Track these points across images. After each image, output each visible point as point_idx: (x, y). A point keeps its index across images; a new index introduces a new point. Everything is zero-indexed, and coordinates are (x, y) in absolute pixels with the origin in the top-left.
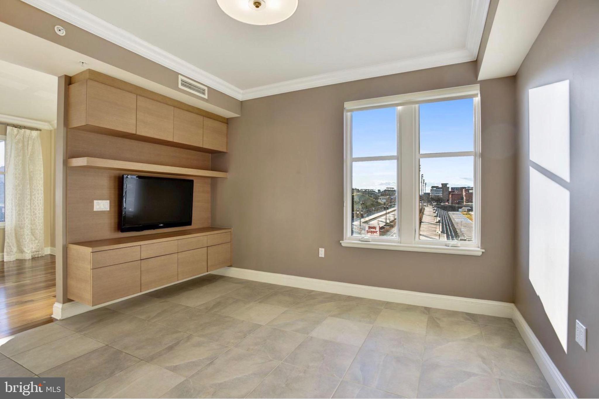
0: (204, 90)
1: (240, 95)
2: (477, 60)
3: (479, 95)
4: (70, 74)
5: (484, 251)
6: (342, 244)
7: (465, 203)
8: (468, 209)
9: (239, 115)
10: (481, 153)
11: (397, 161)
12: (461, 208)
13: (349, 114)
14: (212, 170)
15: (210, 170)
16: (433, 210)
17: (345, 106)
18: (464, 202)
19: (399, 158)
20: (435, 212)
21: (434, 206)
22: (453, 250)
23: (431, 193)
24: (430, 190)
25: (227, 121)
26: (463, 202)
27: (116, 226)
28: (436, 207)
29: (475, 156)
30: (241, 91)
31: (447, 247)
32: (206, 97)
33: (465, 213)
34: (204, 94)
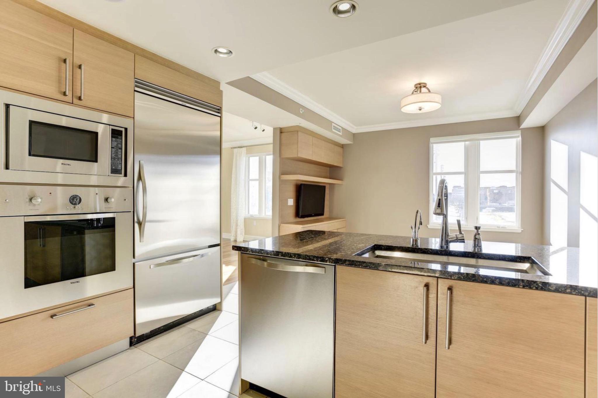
0: (340, 130)
1: (355, 130)
2: (519, 116)
3: (520, 137)
4: (281, 127)
5: (522, 230)
6: (428, 227)
7: (489, 204)
8: (492, 210)
9: (352, 142)
10: (521, 172)
11: (465, 176)
12: (485, 208)
13: (432, 145)
14: (330, 178)
15: (328, 178)
16: (456, 210)
17: (430, 140)
18: (489, 202)
19: (466, 174)
20: (458, 212)
21: (456, 206)
22: (503, 229)
23: (453, 193)
24: (452, 190)
25: (343, 146)
26: (487, 202)
27: (295, 215)
28: (458, 207)
29: (517, 173)
30: (355, 127)
31: (498, 228)
32: (341, 134)
33: (490, 213)
34: (340, 132)
